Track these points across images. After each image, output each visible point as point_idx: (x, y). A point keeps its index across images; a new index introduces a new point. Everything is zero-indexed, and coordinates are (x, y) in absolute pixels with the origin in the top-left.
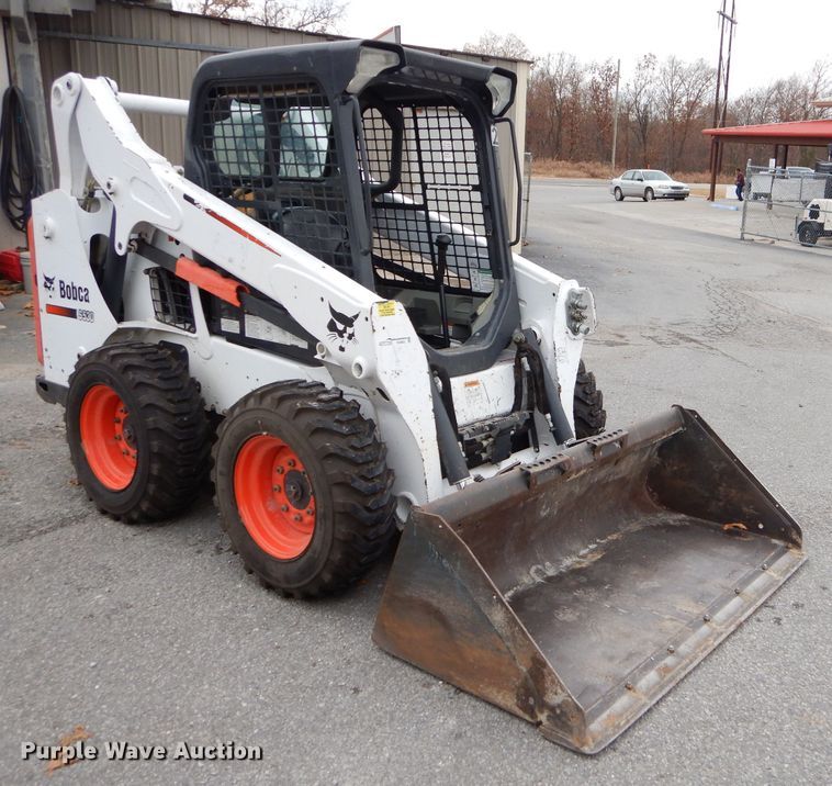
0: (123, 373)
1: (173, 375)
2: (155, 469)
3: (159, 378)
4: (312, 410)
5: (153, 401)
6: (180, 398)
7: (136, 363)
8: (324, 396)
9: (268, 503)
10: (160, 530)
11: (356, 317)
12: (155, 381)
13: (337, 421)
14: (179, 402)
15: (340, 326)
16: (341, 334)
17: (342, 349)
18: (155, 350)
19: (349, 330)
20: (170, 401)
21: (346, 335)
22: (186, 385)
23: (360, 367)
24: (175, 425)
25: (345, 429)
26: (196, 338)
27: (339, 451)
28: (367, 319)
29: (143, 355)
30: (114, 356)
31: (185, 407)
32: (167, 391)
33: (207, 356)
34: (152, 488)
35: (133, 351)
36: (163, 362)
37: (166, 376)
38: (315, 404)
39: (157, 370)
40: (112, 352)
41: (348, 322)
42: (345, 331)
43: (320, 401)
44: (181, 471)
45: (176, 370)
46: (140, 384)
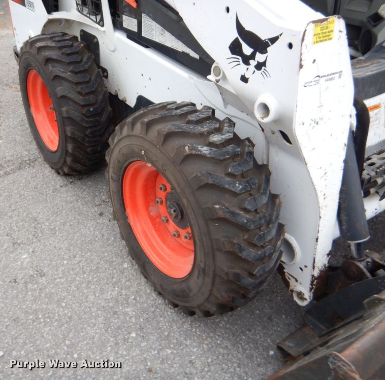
0: (45, 65)
1: (82, 69)
2: (70, 147)
3: (71, 71)
4: (201, 157)
5: (66, 93)
6: (87, 91)
7: (55, 57)
8: (216, 138)
9: (151, 208)
10: (79, 183)
11: (274, 40)
12: (68, 75)
13: (229, 175)
14: (87, 94)
15: (247, 50)
16: (246, 60)
17: (244, 79)
18: (70, 43)
19: (260, 57)
20: (79, 93)
21: (253, 63)
22: (93, 78)
23: (266, 108)
24: (83, 114)
25: (238, 187)
26: (104, 32)
27: (228, 216)
28: (290, 46)
29: (60, 48)
30: (40, 49)
31: (91, 98)
32: (77, 84)
33: (112, 49)
34: (69, 160)
35: (54, 44)
36: (75, 56)
37: (77, 70)
38: (205, 150)
39: (70, 64)
40: (39, 44)
41: (260, 45)
42: (253, 56)
43: (211, 145)
44: (89, 150)
45: (86, 63)
46: (56, 77)
